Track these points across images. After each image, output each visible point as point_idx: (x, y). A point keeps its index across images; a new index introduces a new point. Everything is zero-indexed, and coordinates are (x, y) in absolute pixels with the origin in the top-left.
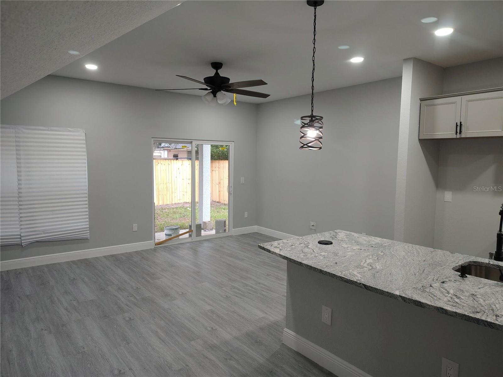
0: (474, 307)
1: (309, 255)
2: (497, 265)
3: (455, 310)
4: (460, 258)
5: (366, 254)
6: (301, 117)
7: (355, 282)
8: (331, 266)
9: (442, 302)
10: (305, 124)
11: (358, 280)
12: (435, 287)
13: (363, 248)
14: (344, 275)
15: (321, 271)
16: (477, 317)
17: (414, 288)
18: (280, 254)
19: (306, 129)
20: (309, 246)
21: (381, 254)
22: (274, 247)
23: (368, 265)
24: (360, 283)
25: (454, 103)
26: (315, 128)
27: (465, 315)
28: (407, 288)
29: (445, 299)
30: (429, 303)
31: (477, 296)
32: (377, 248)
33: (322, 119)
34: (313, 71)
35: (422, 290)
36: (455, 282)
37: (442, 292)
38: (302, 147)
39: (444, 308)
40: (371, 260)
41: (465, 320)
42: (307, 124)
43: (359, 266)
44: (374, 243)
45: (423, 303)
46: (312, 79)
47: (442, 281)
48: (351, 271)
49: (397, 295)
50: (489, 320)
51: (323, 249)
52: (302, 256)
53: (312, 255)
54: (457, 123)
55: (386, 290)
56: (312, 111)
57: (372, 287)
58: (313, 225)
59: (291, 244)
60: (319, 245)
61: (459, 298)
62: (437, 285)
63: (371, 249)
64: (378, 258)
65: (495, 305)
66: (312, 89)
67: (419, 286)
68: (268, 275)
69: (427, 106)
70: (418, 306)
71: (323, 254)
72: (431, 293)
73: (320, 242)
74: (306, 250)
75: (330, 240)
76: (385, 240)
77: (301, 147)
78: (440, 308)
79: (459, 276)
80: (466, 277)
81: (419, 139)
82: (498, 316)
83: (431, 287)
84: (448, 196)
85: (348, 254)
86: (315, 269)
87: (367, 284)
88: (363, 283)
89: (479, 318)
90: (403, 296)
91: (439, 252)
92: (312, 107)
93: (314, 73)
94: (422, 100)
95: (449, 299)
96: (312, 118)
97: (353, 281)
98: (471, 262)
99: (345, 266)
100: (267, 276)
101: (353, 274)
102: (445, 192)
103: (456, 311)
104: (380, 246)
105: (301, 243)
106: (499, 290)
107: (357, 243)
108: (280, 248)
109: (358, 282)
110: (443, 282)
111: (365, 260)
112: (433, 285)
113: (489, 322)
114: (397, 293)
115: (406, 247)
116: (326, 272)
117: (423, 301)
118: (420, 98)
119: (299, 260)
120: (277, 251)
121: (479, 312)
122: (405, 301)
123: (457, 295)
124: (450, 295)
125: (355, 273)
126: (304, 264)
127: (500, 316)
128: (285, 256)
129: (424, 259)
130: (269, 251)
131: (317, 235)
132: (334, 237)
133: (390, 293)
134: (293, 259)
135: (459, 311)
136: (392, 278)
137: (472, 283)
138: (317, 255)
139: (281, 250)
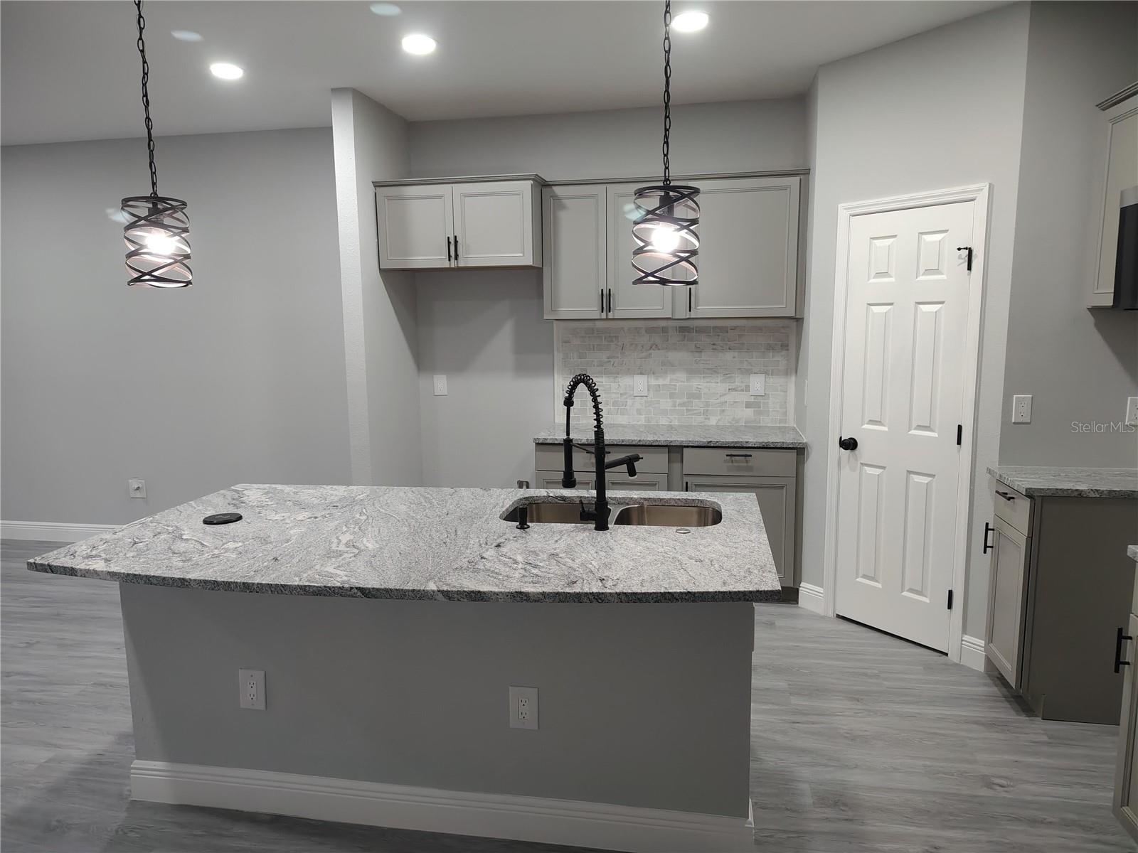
0: (563, 575)
1: (196, 557)
2: (561, 497)
3: (540, 589)
4: (502, 496)
5: (333, 524)
6: (123, 200)
7: (340, 587)
8: (267, 567)
9: (515, 581)
10: (140, 219)
11: (343, 582)
12: (490, 558)
13: (319, 514)
14: (309, 581)
15: (247, 587)
16: (577, 591)
17: (457, 568)
18: (113, 572)
19: (139, 233)
20: (182, 535)
21: (361, 518)
22: (84, 558)
23: (347, 545)
24: (351, 588)
25: (440, 197)
26: (171, 231)
27: (558, 593)
28: (444, 572)
29: (517, 575)
30: (496, 590)
31: (560, 555)
32: (347, 508)
33: (183, 209)
34: (144, 77)
35: (471, 570)
36: (516, 541)
37: (505, 564)
38: (137, 280)
39: (523, 590)
40: (348, 534)
41: (560, 601)
42: (145, 218)
43: (331, 554)
44: (336, 499)
45: (484, 593)
46: (145, 98)
47: (495, 544)
48: (318, 567)
49: (434, 591)
50: (595, 590)
51: (225, 534)
52: (177, 562)
53: (203, 554)
54: (448, 238)
55: (409, 587)
56: (154, 184)
57: (378, 590)
58: (138, 488)
59: (130, 540)
60: (208, 527)
61: (535, 566)
62: (491, 553)
63: (336, 512)
64: (360, 528)
65: (591, 564)
66: (148, 127)
67: (464, 563)
68: (29, 645)
69: (389, 198)
70: (475, 601)
71: (231, 545)
72: (489, 570)
73: (208, 522)
74: (180, 546)
75: (232, 510)
76: (355, 487)
77: (132, 281)
78: (516, 592)
79: (517, 528)
80: (529, 527)
81: (380, 269)
82: (603, 580)
83: (483, 560)
84: (441, 384)
85: (292, 532)
86: (227, 586)
87: (365, 586)
88: (357, 585)
89: (581, 591)
90: (445, 589)
91: (465, 492)
92: (153, 173)
93: (146, 83)
94: (377, 185)
95: (522, 572)
96: (155, 205)
97: (333, 587)
98: (521, 499)
99: (299, 561)
100: (26, 647)
101: (326, 573)
102: (434, 376)
103: (544, 590)
104: (351, 503)
105: (160, 533)
106: (584, 537)
107: (301, 506)
108: (104, 555)
109: (346, 586)
110: (498, 546)
111: (337, 538)
112: (484, 555)
113: (596, 593)
114: (432, 586)
115: (401, 494)
116: (261, 584)
117: (484, 588)
118: (374, 180)
119: (178, 575)
120: (99, 566)
121: (575, 582)
122: (449, 598)
123: (530, 562)
124: (520, 566)
125: (330, 569)
126: (195, 580)
127: (605, 578)
128: (128, 575)
129: (445, 510)
130: (72, 572)
131: (191, 505)
132: (239, 501)
133: (419, 591)
134: (156, 575)
135: (547, 589)
136: (408, 562)
137: (542, 535)
138: (216, 552)
139: (107, 560)
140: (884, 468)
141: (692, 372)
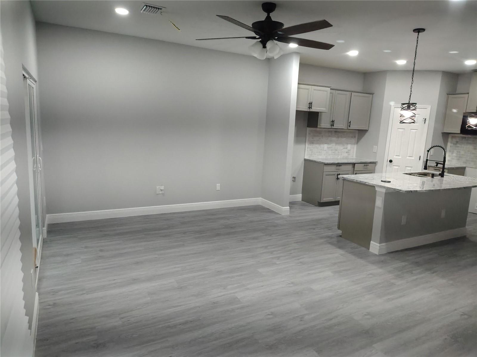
140: (399, 166)
141: (336, 143)
